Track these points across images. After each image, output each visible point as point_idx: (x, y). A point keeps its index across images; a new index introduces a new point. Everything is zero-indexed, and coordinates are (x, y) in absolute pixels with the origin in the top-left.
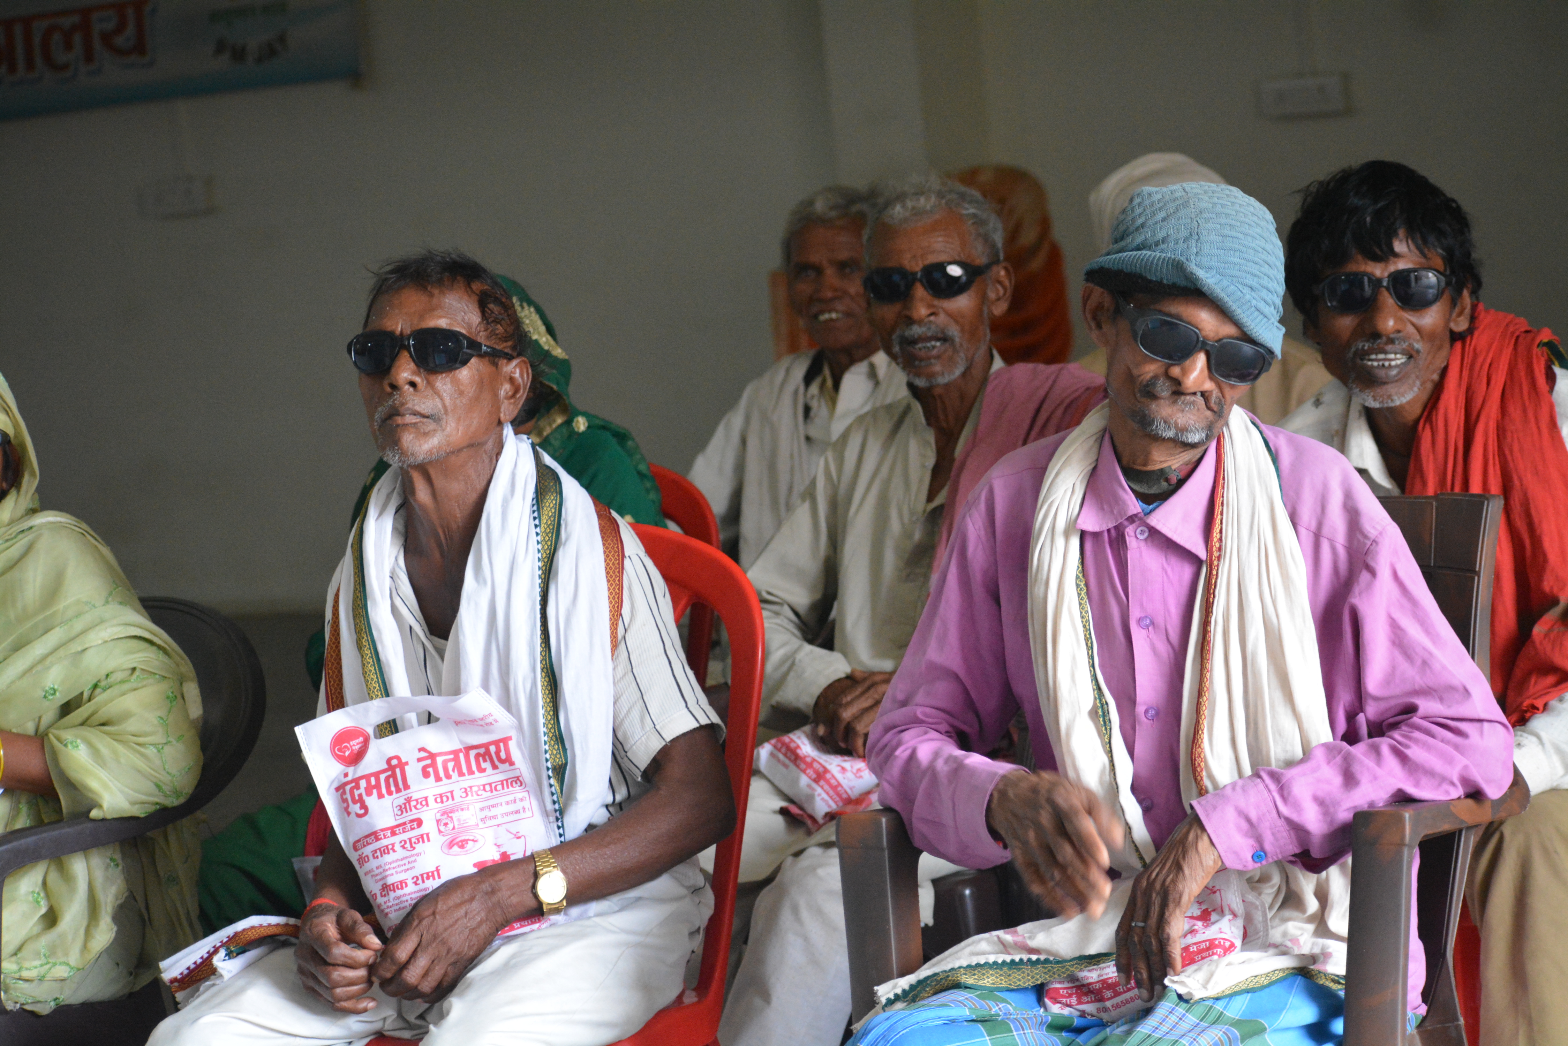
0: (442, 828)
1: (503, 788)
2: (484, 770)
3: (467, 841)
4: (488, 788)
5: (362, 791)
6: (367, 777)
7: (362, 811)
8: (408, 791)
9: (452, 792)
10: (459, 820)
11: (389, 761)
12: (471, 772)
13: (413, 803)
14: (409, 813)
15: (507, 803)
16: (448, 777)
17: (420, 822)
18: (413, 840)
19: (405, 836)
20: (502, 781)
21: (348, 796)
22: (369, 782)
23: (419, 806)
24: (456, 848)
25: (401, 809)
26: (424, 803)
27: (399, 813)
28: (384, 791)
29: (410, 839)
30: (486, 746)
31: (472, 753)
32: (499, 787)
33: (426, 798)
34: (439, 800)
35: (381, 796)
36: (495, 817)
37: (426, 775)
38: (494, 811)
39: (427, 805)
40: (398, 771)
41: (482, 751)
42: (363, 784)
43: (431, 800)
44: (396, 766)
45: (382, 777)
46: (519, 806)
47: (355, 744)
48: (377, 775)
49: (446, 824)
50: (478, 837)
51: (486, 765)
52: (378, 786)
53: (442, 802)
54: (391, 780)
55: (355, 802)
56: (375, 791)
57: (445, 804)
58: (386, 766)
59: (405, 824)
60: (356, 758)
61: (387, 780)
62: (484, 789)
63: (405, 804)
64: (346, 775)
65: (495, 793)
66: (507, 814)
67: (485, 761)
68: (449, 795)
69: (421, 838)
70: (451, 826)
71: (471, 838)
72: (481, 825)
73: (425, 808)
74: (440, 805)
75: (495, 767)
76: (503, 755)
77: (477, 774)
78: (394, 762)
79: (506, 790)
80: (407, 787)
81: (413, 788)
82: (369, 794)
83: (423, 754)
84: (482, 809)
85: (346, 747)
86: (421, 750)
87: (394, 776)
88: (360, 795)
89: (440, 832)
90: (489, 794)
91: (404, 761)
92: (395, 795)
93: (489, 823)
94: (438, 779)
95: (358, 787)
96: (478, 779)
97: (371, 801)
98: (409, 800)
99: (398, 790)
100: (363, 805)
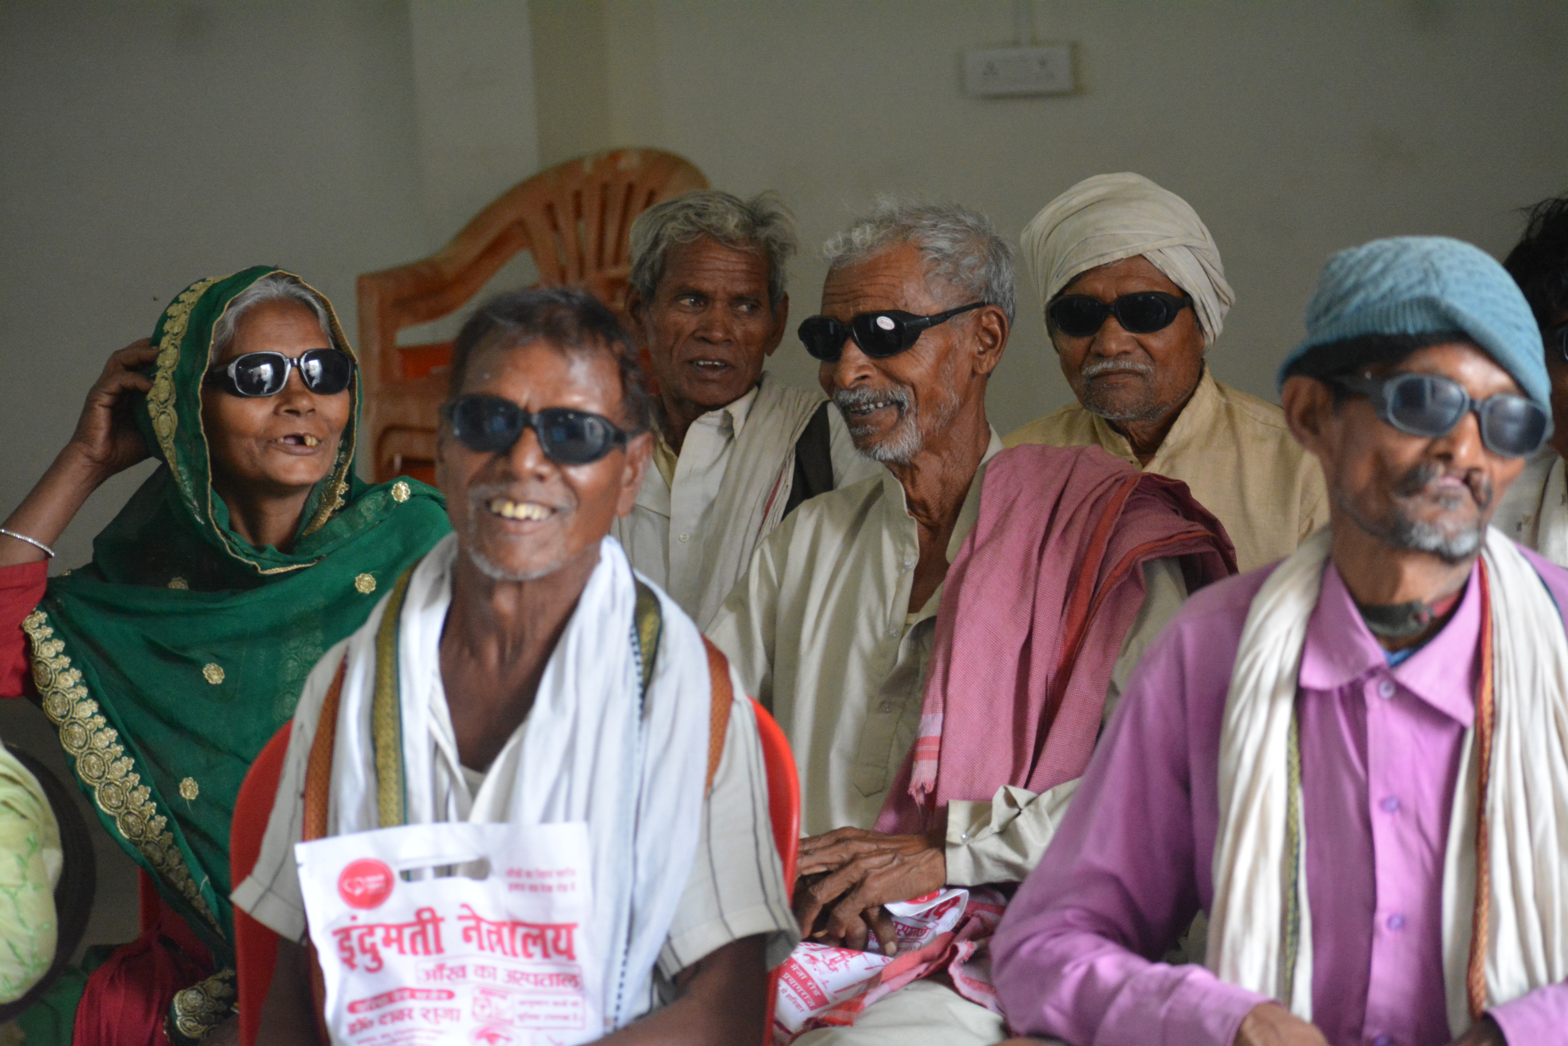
0: (477, 1010)
1: (551, 984)
2: (530, 956)
3: (497, 1033)
4: (532, 979)
5: (377, 940)
6: (386, 926)
7: (374, 965)
8: (440, 956)
9: (493, 969)
10: (497, 1006)
11: (419, 913)
12: (515, 953)
13: (446, 972)
14: (439, 981)
16: (492, 950)
17: (450, 994)
18: (440, 1012)
19: (431, 1004)
20: (551, 975)
21: (354, 942)
22: (387, 933)
23: (453, 976)
24: (485, 1040)
25: (428, 974)
26: (460, 974)
27: (425, 977)
28: (407, 945)
29: (436, 1010)
30: (543, 928)
31: (520, 931)
32: (546, 982)
33: (463, 970)
34: (479, 974)
35: (402, 952)
36: (535, 1017)
37: (466, 939)
38: (536, 1010)
39: (464, 978)
40: (430, 928)
41: (535, 932)
42: (380, 933)
43: (469, 973)
44: (427, 922)
45: (407, 933)
46: (569, 1010)
47: (373, 882)
48: (400, 928)
50: (512, 1036)
51: (536, 950)
52: (399, 940)
53: (482, 977)
54: (419, 939)
55: (364, 952)
56: (395, 945)
57: (486, 981)
58: (414, 919)
59: (431, 990)
60: (374, 899)
61: (413, 937)
62: (528, 979)
63: (434, 970)
64: (354, 918)
65: (540, 986)
66: (553, 1017)
67: (535, 943)
68: (490, 970)
69: (449, 1012)
70: (488, 1011)
71: (504, 1034)
72: (517, 1022)
73: (461, 980)
74: (479, 980)
75: (546, 955)
76: (562, 945)
77: (522, 958)
78: (426, 916)
79: (555, 987)
80: (439, 950)
81: (448, 954)
82: (386, 946)
83: (466, 913)
84: (522, 1003)
85: (359, 884)
86: (464, 906)
87: (423, 933)
88: (373, 945)
89: (473, 1014)
90: (533, 986)
91: (439, 916)
92: (421, 957)
93: (528, 1022)
94: (480, 948)
95: (370, 935)
96: (522, 964)
97: (389, 954)
98: (441, 967)
99: (427, 951)
100: (377, 958)
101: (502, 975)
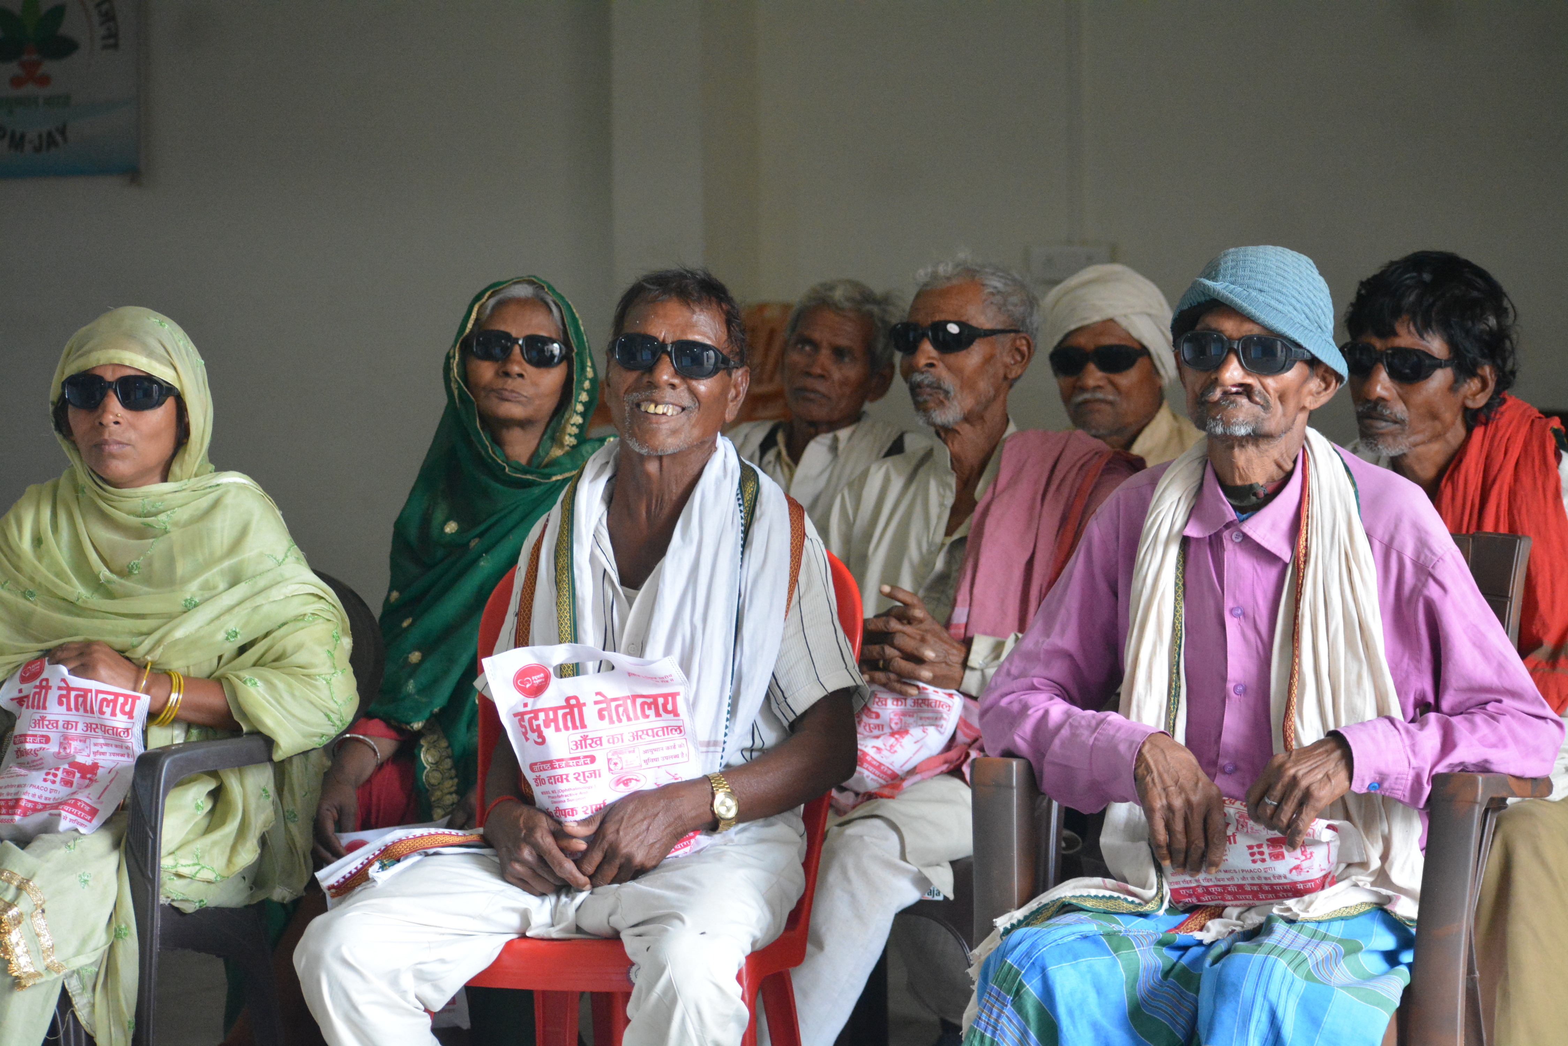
0: (612, 767)
1: (664, 735)
2: (648, 717)
3: (630, 780)
4: (650, 732)
5: (541, 722)
6: (545, 710)
7: (540, 740)
8: (584, 730)
9: (622, 735)
10: (627, 761)
11: (568, 700)
12: (637, 718)
13: (589, 742)
14: (584, 749)
15: (668, 748)
16: (620, 720)
17: (593, 759)
18: (587, 774)
19: (580, 769)
20: (663, 728)
21: (526, 724)
22: (547, 715)
23: (593, 745)
24: (622, 785)
25: (576, 745)
26: (598, 742)
27: (574, 747)
28: (561, 725)
29: (584, 773)
30: (655, 697)
31: (639, 701)
32: (660, 733)
33: (600, 738)
34: (611, 741)
35: (557, 729)
36: (656, 760)
37: (601, 717)
38: (656, 755)
39: (601, 744)
40: (576, 710)
41: (649, 700)
42: (542, 716)
43: (604, 740)
44: (574, 706)
45: (560, 713)
46: (678, 751)
47: (537, 679)
48: (555, 710)
49: (616, 764)
50: (641, 777)
51: (651, 713)
52: (555, 720)
53: (614, 743)
54: (569, 717)
55: (533, 731)
56: (552, 724)
57: (616, 745)
58: (564, 704)
59: (579, 758)
60: (538, 691)
61: (565, 716)
62: (647, 734)
63: (581, 741)
64: (525, 705)
65: (656, 738)
66: (667, 758)
67: (650, 708)
68: (619, 737)
69: (594, 774)
70: (619, 766)
71: (635, 777)
72: (644, 766)
73: (599, 747)
74: (612, 745)
75: (658, 714)
76: (669, 706)
77: (642, 720)
78: (573, 702)
79: (666, 736)
80: (583, 726)
81: (589, 728)
82: (547, 726)
83: (599, 698)
84: (645, 752)
85: (528, 680)
86: (597, 694)
87: (572, 713)
88: (538, 726)
89: (610, 769)
90: (651, 738)
91: (582, 701)
92: (571, 731)
93: (651, 764)
94: (611, 721)
95: (536, 718)
96: (642, 724)
97: (549, 733)
98: (585, 738)
99: (575, 727)
100: (541, 735)
101: (627, 737)
